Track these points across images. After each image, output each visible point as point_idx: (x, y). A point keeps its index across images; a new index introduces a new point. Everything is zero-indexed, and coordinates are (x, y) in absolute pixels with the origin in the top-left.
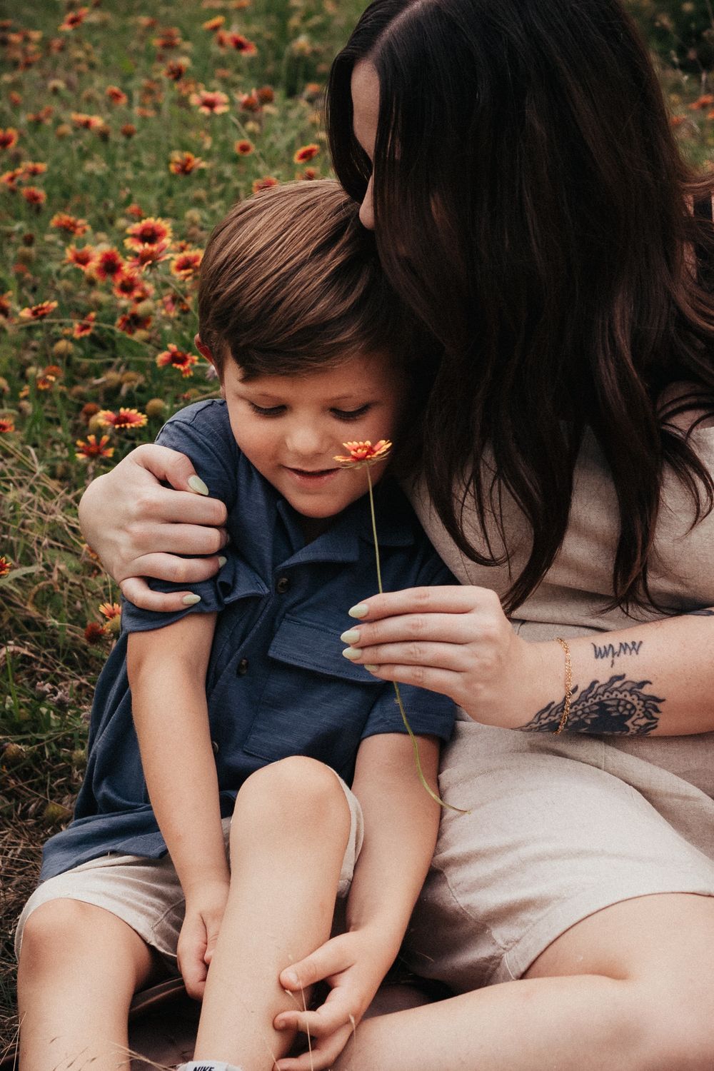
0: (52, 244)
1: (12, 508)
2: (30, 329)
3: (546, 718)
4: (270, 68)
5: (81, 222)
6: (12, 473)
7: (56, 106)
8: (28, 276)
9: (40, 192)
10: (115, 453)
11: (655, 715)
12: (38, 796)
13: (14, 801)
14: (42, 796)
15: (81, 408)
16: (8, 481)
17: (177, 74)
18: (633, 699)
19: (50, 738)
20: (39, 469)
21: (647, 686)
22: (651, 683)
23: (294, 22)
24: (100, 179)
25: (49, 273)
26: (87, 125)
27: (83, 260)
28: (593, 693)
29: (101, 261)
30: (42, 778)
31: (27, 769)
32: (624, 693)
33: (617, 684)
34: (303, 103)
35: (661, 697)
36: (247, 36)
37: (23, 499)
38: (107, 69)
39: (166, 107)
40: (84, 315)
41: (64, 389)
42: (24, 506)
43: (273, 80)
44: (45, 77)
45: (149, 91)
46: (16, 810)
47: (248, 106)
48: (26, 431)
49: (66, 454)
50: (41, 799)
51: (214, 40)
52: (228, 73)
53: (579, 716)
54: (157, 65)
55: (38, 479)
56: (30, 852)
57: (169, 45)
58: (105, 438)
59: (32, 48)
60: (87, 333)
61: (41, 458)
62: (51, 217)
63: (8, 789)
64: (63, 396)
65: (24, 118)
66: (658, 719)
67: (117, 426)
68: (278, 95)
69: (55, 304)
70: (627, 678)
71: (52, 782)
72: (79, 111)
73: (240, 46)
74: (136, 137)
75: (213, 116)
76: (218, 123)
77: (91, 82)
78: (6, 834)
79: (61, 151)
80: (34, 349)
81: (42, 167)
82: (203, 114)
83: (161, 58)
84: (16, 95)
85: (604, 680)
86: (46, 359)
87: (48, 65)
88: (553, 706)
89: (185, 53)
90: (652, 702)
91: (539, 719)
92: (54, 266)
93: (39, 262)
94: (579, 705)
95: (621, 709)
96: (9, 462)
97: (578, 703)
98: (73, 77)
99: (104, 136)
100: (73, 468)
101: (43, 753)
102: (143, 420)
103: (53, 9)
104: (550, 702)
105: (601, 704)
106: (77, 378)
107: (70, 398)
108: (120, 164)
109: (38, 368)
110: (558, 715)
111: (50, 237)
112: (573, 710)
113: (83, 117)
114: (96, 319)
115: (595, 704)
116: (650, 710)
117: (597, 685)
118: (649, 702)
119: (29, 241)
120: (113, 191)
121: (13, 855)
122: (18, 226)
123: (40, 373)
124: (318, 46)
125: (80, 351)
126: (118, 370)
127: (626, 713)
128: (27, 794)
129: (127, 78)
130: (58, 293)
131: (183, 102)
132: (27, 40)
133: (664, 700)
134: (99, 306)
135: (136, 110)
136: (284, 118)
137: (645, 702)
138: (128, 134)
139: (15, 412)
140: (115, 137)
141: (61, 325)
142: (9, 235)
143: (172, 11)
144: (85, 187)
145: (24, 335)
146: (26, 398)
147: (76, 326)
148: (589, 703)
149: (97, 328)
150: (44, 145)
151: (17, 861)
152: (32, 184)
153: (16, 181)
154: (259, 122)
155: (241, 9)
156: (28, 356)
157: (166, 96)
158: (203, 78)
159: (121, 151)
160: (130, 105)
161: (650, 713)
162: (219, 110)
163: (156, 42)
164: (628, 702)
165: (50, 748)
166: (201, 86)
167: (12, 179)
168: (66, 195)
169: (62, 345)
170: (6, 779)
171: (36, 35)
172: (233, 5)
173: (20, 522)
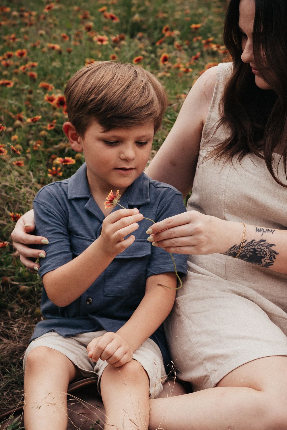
0: (39, 93)
1: (23, 195)
2: (31, 126)
3: (233, 250)
4: (124, 27)
5: (51, 85)
6: (23, 181)
7: (41, 41)
8: (30, 106)
9: (35, 74)
10: (63, 174)
11: (273, 259)
12: (32, 306)
13: (23, 308)
14: (33, 306)
15: (50, 157)
16: (22, 185)
17: (89, 29)
18: (267, 250)
19: (37, 283)
20: (34, 180)
21: (273, 246)
22: (275, 245)
23: (134, 9)
24: (58, 69)
25: (38, 105)
26: (53, 48)
27: (51, 100)
28: (252, 244)
29: (58, 100)
30: (34, 299)
31: (28, 295)
32: (264, 247)
33: (262, 243)
34: (136, 40)
35: (277, 252)
36: (116, 14)
37: (27, 192)
38: (61, 26)
39: (84, 41)
40: (51, 121)
41: (44, 149)
42: (27, 194)
43: (125, 31)
44: (38, 29)
45: (77, 35)
46: (24, 311)
47: (115, 41)
48: (28, 166)
49: (44, 174)
50: (33, 307)
51: (102, 16)
52: (108, 28)
53: (245, 252)
54: (81, 25)
55: (33, 184)
56: (29, 327)
57: (85, 18)
58: (59, 168)
59: (33, 18)
60: (53, 128)
61: (34, 176)
62: (39, 83)
63: (21, 303)
64: (43, 152)
65: (29, 45)
66: (274, 261)
67: (64, 164)
68: (127, 37)
69: (40, 117)
70: (266, 242)
71: (38, 301)
72: (50, 42)
73: (113, 18)
74: (72, 53)
75: (102, 45)
76: (104, 48)
77: (55, 32)
78: (19, 320)
79: (43, 58)
80: (32, 134)
81: (36, 64)
82: (98, 45)
83: (82, 23)
84: (26, 36)
85: (257, 240)
86: (37, 138)
87: (39, 25)
88: (236, 246)
89: (91, 21)
90: (274, 253)
91: (230, 251)
92: (40, 102)
93: (34, 101)
94: (246, 248)
95: (261, 253)
96: (22, 177)
97: (246, 247)
98: (48, 29)
99: (60, 52)
100: (46, 180)
101: (34, 289)
102: (74, 162)
103: (41, 4)
104: (235, 244)
105: (254, 249)
106: (48, 145)
107: (46, 153)
108: (66, 63)
109: (33, 141)
110: (237, 250)
111: (38, 91)
112: (243, 249)
113: (52, 45)
114: (56, 123)
115: (252, 249)
116: (272, 257)
117: (254, 242)
118: (272, 253)
119: (30, 92)
120: (63, 73)
121: (22, 328)
122: (26, 87)
123: (34, 143)
124: (143, 18)
125: (50, 135)
126: (64, 142)
127: (263, 255)
128: (28, 305)
129: (69, 30)
130: (41, 113)
131: (91, 40)
132: (31, 15)
133: (278, 254)
134: (57, 118)
135: (72, 43)
136: (129, 46)
137: (271, 253)
138: (69, 52)
139: (24, 158)
140: (64, 53)
141: (43, 125)
142: (23, 90)
143: (87, 5)
144: (53, 72)
145: (28, 129)
146: (29, 153)
147: (48, 125)
148: (250, 248)
149: (56, 126)
150: (37, 56)
151: (24, 331)
152: (32, 70)
153: (26, 69)
154: (120, 47)
155: (113, 4)
156: (30, 137)
157: (84, 37)
158: (98, 30)
159: (66, 58)
160: (70, 40)
161: (272, 258)
162: (105, 43)
163: (80, 17)
164: (265, 251)
165: (37, 287)
166: (98, 33)
167: (24, 69)
168: (45, 75)
169: (43, 133)
170: (20, 299)
171: (34, 13)
172: (110, 2)
173: (26, 200)
